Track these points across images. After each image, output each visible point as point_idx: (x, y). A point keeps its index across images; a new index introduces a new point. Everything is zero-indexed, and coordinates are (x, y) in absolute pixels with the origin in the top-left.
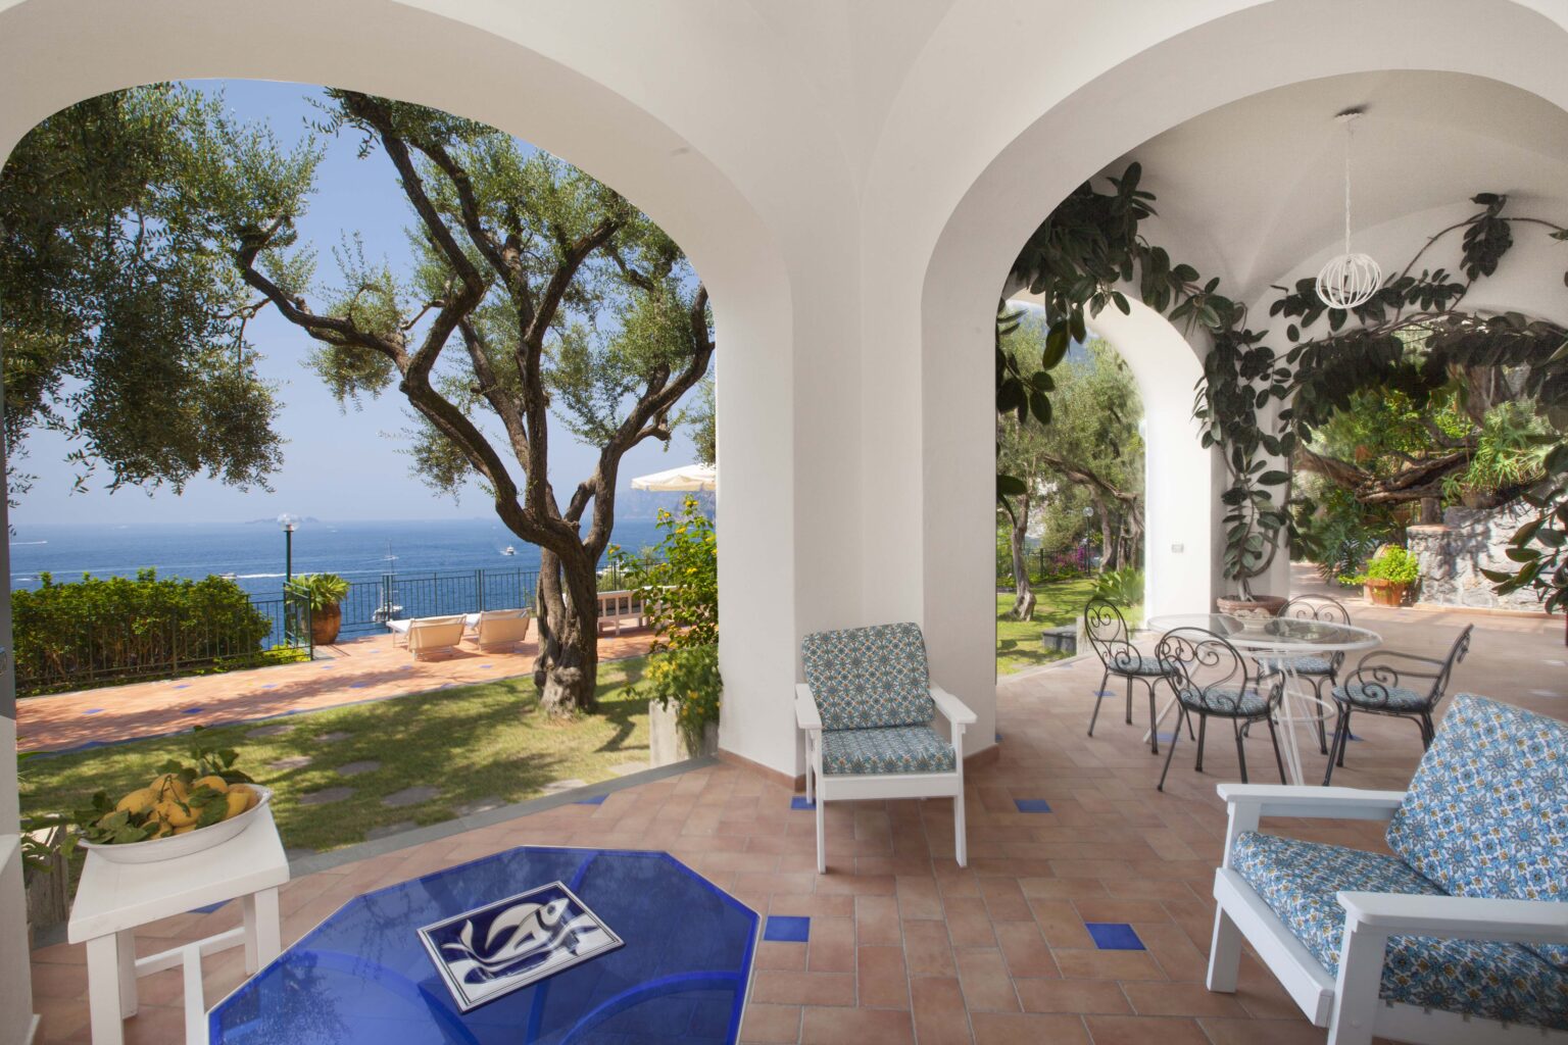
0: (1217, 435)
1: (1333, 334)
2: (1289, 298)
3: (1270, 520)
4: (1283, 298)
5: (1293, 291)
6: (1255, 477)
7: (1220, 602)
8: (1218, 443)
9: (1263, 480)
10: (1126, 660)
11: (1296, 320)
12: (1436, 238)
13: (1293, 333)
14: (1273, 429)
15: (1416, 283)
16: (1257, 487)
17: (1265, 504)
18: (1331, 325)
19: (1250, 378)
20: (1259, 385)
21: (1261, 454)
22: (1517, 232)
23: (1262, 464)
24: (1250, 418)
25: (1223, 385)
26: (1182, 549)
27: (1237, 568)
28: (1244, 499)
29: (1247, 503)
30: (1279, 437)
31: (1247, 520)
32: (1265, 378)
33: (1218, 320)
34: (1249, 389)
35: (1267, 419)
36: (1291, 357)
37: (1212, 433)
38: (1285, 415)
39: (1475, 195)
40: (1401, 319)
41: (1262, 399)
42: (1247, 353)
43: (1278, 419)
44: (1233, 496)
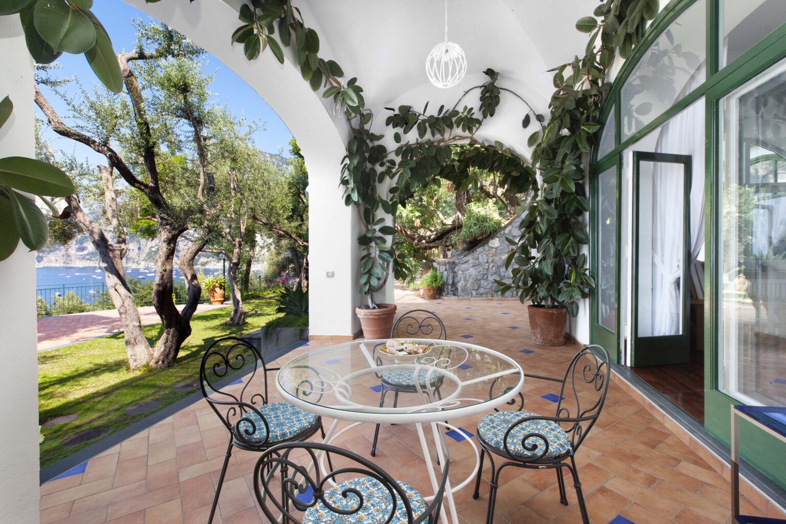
0: (355, 197)
1: (420, 140)
2: (395, 115)
3: (385, 255)
4: (393, 115)
5: (397, 112)
6: (377, 227)
7: (358, 310)
8: (355, 203)
9: (381, 230)
10: (251, 430)
11: (399, 130)
12: (468, 91)
13: (397, 138)
14: (387, 198)
15: (460, 114)
16: (379, 234)
17: (383, 245)
18: (419, 134)
19: (374, 164)
20: (379, 169)
21: (380, 213)
22: (503, 96)
23: (382, 220)
24: (374, 190)
25: (358, 163)
26: (333, 276)
27: (367, 287)
28: (371, 242)
29: (373, 244)
30: (390, 203)
31: (373, 255)
32: (382, 165)
33: (357, 102)
34: (373, 171)
35: (383, 190)
36: (397, 152)
37: (352, 195)
38: (392, 190)
39: (485, 70)
40: (451, 137)
41: (381, 178)
42: (372, 147)
43: (389, 193)
44: (363, 241)
